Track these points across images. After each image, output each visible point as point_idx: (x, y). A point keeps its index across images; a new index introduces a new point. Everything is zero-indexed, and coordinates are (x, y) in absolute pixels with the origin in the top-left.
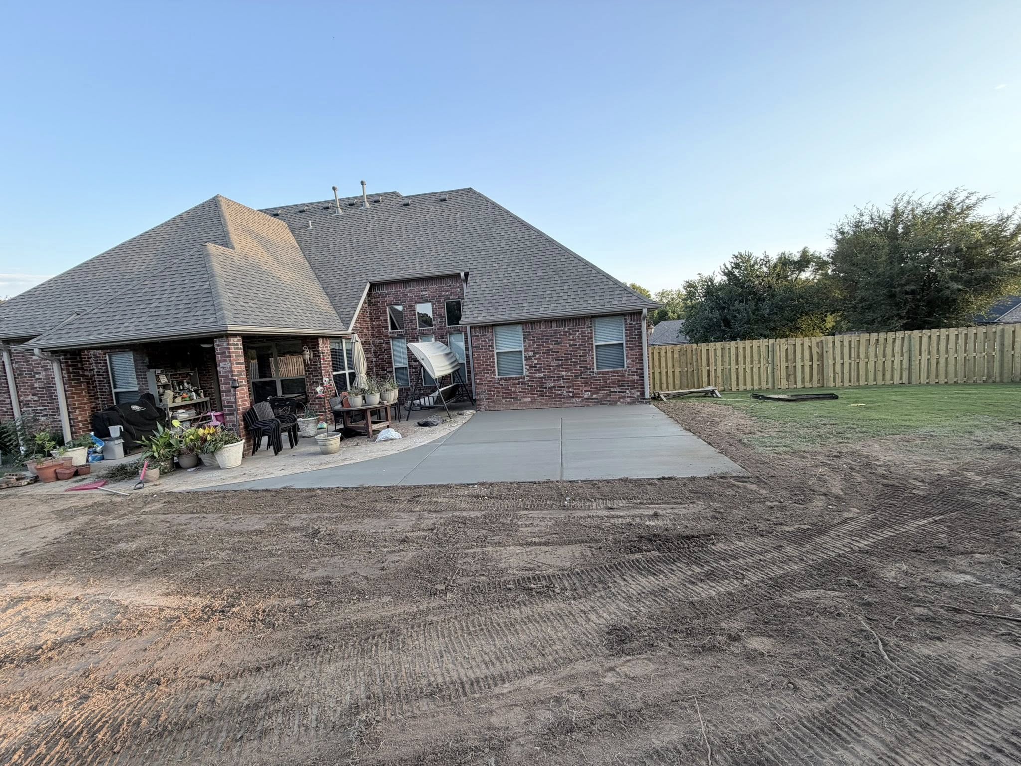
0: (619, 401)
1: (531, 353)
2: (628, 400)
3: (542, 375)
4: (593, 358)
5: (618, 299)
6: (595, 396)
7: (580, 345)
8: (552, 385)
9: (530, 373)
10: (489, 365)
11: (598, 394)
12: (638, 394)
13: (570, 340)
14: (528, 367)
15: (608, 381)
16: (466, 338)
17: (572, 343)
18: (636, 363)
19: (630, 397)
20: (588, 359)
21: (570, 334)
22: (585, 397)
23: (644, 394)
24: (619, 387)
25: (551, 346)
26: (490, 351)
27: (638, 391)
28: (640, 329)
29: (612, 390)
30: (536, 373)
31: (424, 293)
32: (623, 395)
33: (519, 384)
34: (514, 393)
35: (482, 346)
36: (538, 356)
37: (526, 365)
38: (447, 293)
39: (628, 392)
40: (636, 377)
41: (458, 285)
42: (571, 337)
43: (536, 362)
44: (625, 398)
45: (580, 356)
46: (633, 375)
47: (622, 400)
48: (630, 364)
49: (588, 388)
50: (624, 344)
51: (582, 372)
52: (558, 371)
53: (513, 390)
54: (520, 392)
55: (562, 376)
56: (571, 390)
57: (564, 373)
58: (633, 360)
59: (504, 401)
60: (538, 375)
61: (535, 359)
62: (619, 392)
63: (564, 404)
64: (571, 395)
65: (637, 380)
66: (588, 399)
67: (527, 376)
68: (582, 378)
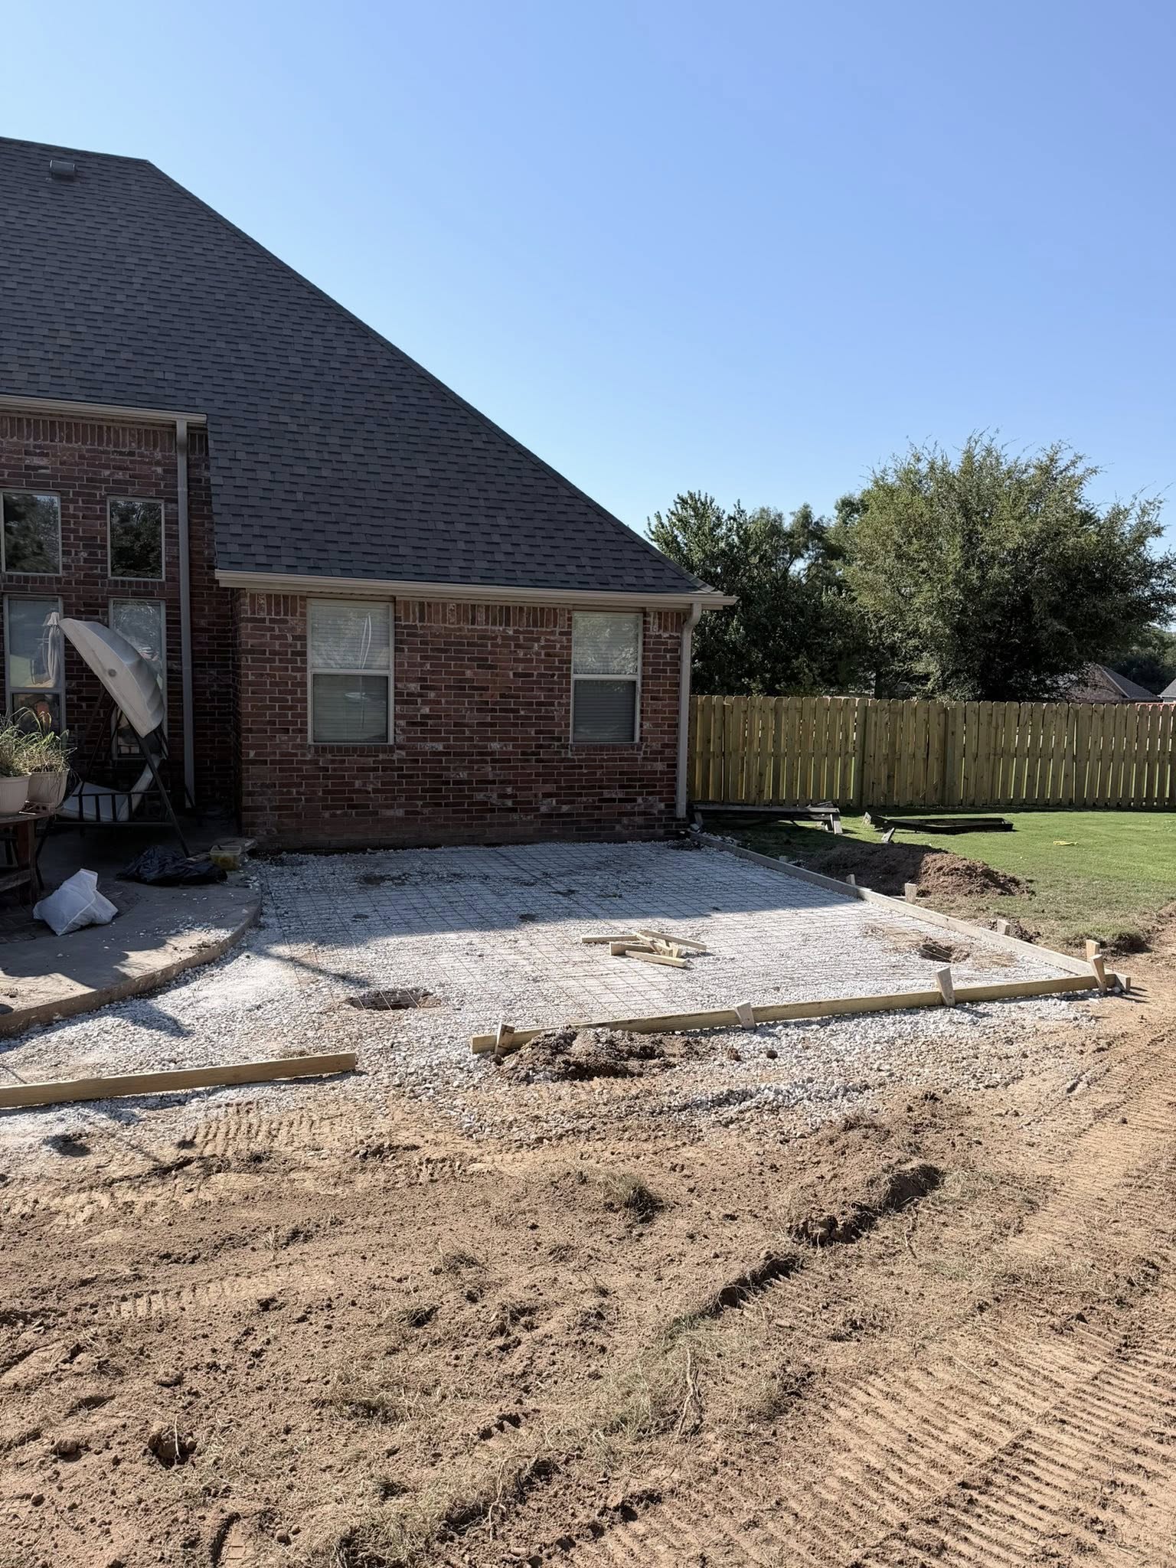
0: (619, 822)
1: (414, 687)
2: (639, 820)
3: (440, 747)
4: (567, 711)
5: (636, 573)
6: (565, 808)
7: (541, 675)
8: (463, 775)
9: (409, 739)
10: (291, 708)
11: (572, 802)
12: (662, 806)
13: (516, 660)
14: (402, 723)
15: (599, 772)
16: (173, 623)
17: (520, 668)
18: (662, 732)
19: (644, 813)
20: (557, 712)
21: (518, 646)
22: (544, 809)
23: (674, 806)
24: (622, 787)
25: (469, 673)
26: (295, 669)
27: (661, 801)
28: (676, 651)
29: (607, 794)
30: (425, 739)
31: (37, 461)
32: (628, 806)
33: (376, 769)
34: (359, 791)
35: (274, 653)
36: (432, 695)
37: (396, 717)
38: (120, 476)
39: (640, 800)
40: (660, 766)
41: (158, 455)
42: (521, 654)
43: (426, 710)
44: (633, 814)
45: (540, 704)
46: (655, 760)
47: (625, 820)
48: (650, 732)
49: (550, 788)
50: (639, 685)
51: (540, 746)
52: (481, 739)
53: (358, 784)
54: (376, 791)
55: (492, 753)
56: (509, 790)
57: (495, 746)
58: (656, 725)
59: (327, 814)
60: (428, 746)
61: (425, 703)
62: (621, 800)
63: (491, 825)
64: (509, 803)
65: (662, 773)
66: (550, 816)
67: (401, 747)
68: (538, 761)
